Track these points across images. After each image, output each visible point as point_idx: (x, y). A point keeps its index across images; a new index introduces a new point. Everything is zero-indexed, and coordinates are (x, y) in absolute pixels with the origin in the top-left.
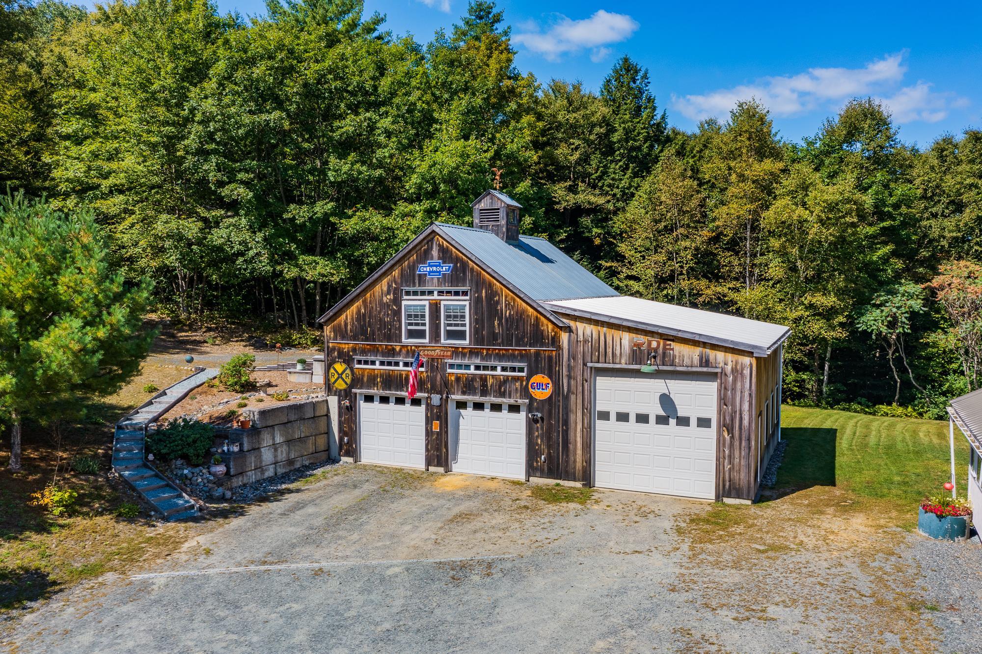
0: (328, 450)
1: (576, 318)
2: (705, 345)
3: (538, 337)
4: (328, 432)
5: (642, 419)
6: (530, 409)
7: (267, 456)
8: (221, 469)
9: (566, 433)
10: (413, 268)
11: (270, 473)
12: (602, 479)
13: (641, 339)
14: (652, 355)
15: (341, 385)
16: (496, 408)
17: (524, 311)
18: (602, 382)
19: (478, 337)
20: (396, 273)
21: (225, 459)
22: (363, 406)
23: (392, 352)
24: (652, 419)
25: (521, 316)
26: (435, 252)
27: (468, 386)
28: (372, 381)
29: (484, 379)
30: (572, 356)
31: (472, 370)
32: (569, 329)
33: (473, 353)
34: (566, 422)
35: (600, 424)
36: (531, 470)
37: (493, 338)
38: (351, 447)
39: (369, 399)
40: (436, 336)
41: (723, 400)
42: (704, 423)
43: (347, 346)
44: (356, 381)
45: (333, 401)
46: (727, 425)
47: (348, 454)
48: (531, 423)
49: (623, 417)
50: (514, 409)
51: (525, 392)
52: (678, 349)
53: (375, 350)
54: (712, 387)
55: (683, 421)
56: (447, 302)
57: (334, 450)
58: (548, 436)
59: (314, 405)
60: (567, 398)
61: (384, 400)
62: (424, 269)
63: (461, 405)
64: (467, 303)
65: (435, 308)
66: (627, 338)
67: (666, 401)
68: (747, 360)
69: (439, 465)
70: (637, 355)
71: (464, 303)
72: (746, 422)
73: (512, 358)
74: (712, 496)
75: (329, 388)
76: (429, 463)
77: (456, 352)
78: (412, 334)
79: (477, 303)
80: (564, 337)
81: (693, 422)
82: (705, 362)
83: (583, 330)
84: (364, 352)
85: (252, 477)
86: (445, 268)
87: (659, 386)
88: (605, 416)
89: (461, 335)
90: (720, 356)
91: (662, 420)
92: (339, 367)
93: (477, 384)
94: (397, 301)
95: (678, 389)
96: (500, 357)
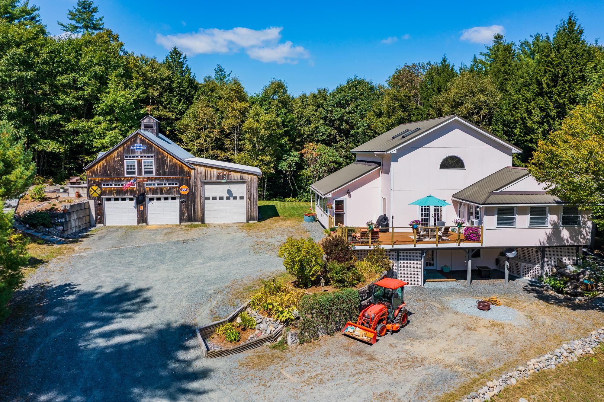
0: (90, 222)
1: (196, 165)
2: (241, 172)
3: (182, 172)
4: (90, 215)
5: (221, 198)
6: (180, 198)
7: (73, 223)
8: (61, 228)
9: (194, 205)
10: (128, 147)
11: (74, 231)
12: (207, 221)
13: (220, 171)
14: (223, 177)
15: (95, 195)
16: (166, 199)
17: (176, 163)
18: (206, 187)
19: (158, 173)
20: (121, 149)
21: (62, 224)
22: (107, 203)
23: (120, 180)
24: (225, 198)
25: (175, 165)
26: (138, 141)
27: (155, 191)
28: (111, 192)
29: (161, 188)
30: (196, 178)
31: (156, 185)
32: (194, 169)
33: (156, 179)
34: (194, 202)
35: (206, 201)
36: (182, 220)
37: (164, 173)
38: (101, 221)
39: (109, 200)
40: (140, 173)
41: (248, 190)
42: (242, 198)
43: (98, 179)
44: (103, 193)
45: (92, 203)
46: (249, 198)
47: (100, 223)
48: (181, 203)
49: (214, 198)
50: (173, 199)
51: (178, 192)
52: (232, 173)
53: (112, 180)
54: (244, 186)
55: (235, 198)
56: (144, 160)
57: (93, 223)
58: (187, 207)
59: (84, 204)
60: (194, 193)
61: (116, 200)
62: (134, 147)
63: (151, 199)
64: (154, 160)
65: (139, 163)
66: (215, 172)
67: (229, 192)
68: (255, 177)
69: (143, 222)
70: (219, 177)
72: (255, 197)
73: (173, 180)
74: (246, 221)
75: (90, 197)
76: (138, 222)
77: (149, 179)
78: (128, 173)
79: (157, 160)
80: (193, 172)
81: (238, 198)
82: (242, 178)
83: (200, 169)
84: (106, 181)
85: (70, 232)
86: (144, 147)
87: (227, 187)
88: (208, 198)
89: (151, 172)
90: (246, 176)
91: (228, 198)
92: (95, 188)
93: (159, 191)
94: (122, 160)
95: (233, 187)
96: (167, 180)
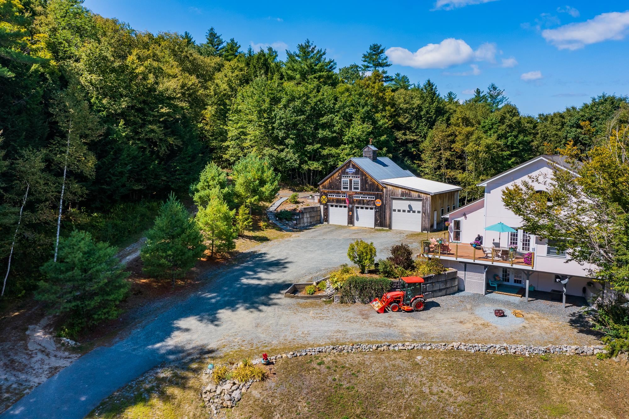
0: (320, 220)
1: (387, 185)
2: (419, 192)
3: (378, 189)
4: (320, 215)
5: (404, 211)
6: (375, 208)
7: (305, 220)
8: (295, 222)
9: (385, 215)
10: (345, 170)
11: (306, 225)
12: (393, 227)
13: (404, 190)
14: (406, 194)
15: (324, 202)
16: (367, 208)
17: (374, 183)
18: (394, 201)
19: (362, 189)
20: (340, 171)
21: (296, 220)
22: (330, 208)
23: (338, 193)
24: (406, 211)
26: (351, 166)
27: (359, 202)
28: (333, 201)
29: (363, 200)
30: (387, 194)
31: (360, 198)
32: (386, 187)
33: (361, 193)
34: (385, 212)
35: (393, 212)
36: (376, 225)
37: (366, 190)
38: (327, 220)
39: (332, 206)
40: (351, 189)
41: (423, 206)
42: (419, 212)
43: (326, 191)
44: (329, 201)
45: (322, 207)
46: (424, 212)
47: (326, 221)
48: (376, 212)
49: (399, 211)
50: (371, 209)
51: (374, 204)
52: (412, 193)
53: (334, 192)
54: (421, 203)
55: (414, 212)
56: (354, 179)
57: (322, 220)
58: (380, 216)
59: (317, 207)
60: (385, 206)
61: (336, 206)
62: (348, 170)
63: (358, 208)
65: (351, 181)
66: (400, 190)
67: (410, 206)
68: (429, 196)
69: (351, 224)
70: (403, 194)
71: (359, 180)
72: (428, 211)
73: (371, 195)
74: (420, 231)
75: (321, 203)
76: (348, 224)
77: (356, 193)
78: (344, 188)
79: (362, 180)
80: (384, 189)
81: (416, 212)
82: (419, 196)
83: (390, 188)
84: (331, 193)
85: (302, 225)
86: (354, 170)
87: (408, 202)
88: (395, 210)
89: (357, 189)
90: (423, 195)
91: (409, 211)
92: (324, 197)
93: (362, 202)
94: (340, 179)
95: (413, 203)
96: (368, 195)
